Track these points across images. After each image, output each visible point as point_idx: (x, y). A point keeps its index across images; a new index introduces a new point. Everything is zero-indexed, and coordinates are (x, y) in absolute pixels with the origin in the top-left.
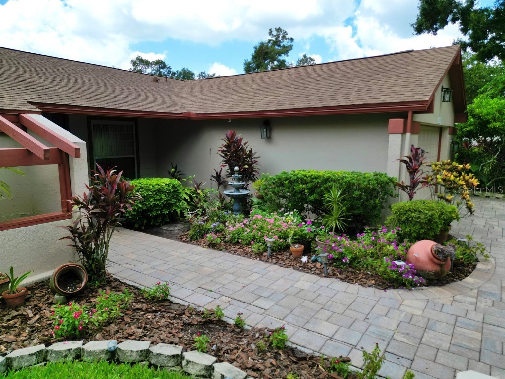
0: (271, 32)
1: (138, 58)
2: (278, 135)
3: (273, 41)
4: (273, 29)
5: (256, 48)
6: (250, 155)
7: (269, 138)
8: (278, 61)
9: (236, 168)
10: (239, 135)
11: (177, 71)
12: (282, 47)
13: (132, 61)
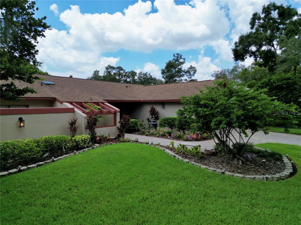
0: (174, 55)
1: (109, 66)
2: (166, 107)
3: (175, 59)
4: (175, 54)
5: (167, 63)
6: (158, 113)
7: (164, 107)
8: (178, 68)
9: (153, 116)
10: (154, 107)
11: (128, 72)
12: (180, 62)
13: (106, 67)
